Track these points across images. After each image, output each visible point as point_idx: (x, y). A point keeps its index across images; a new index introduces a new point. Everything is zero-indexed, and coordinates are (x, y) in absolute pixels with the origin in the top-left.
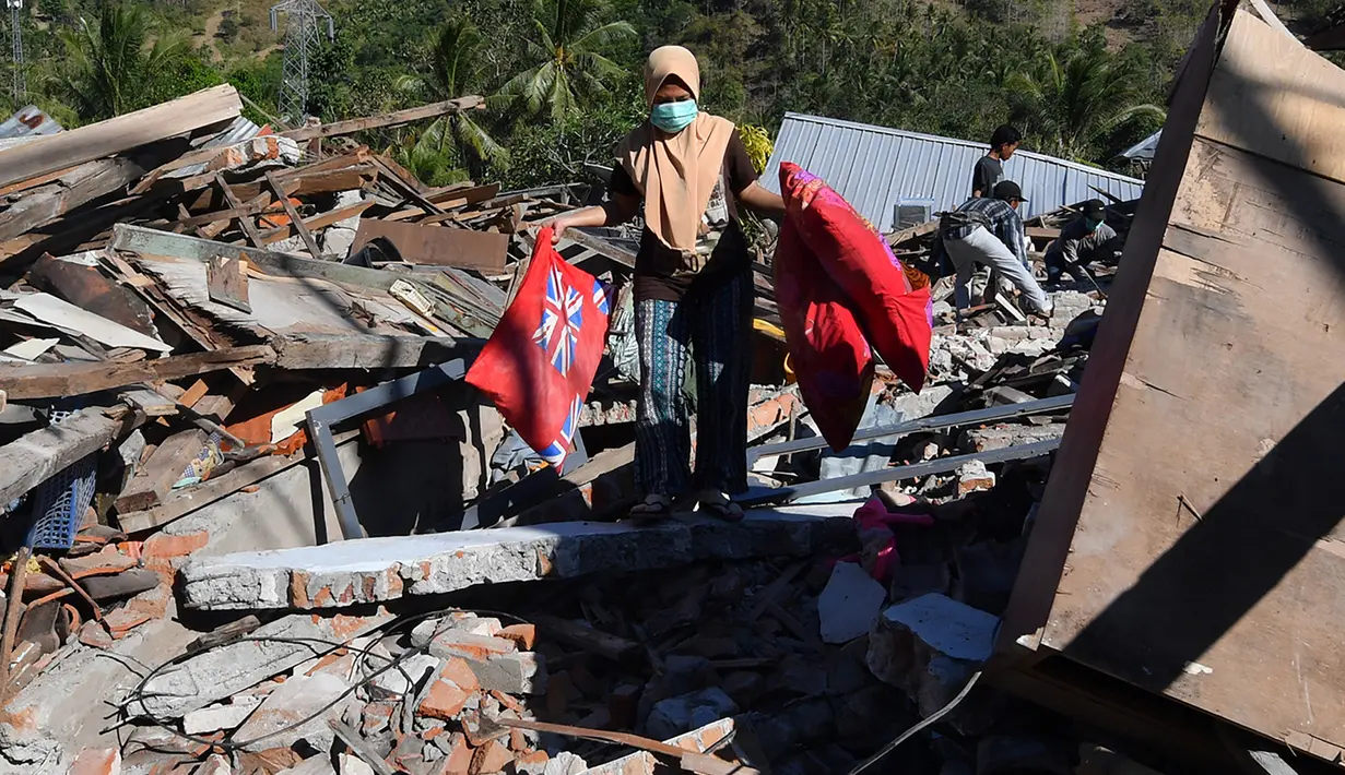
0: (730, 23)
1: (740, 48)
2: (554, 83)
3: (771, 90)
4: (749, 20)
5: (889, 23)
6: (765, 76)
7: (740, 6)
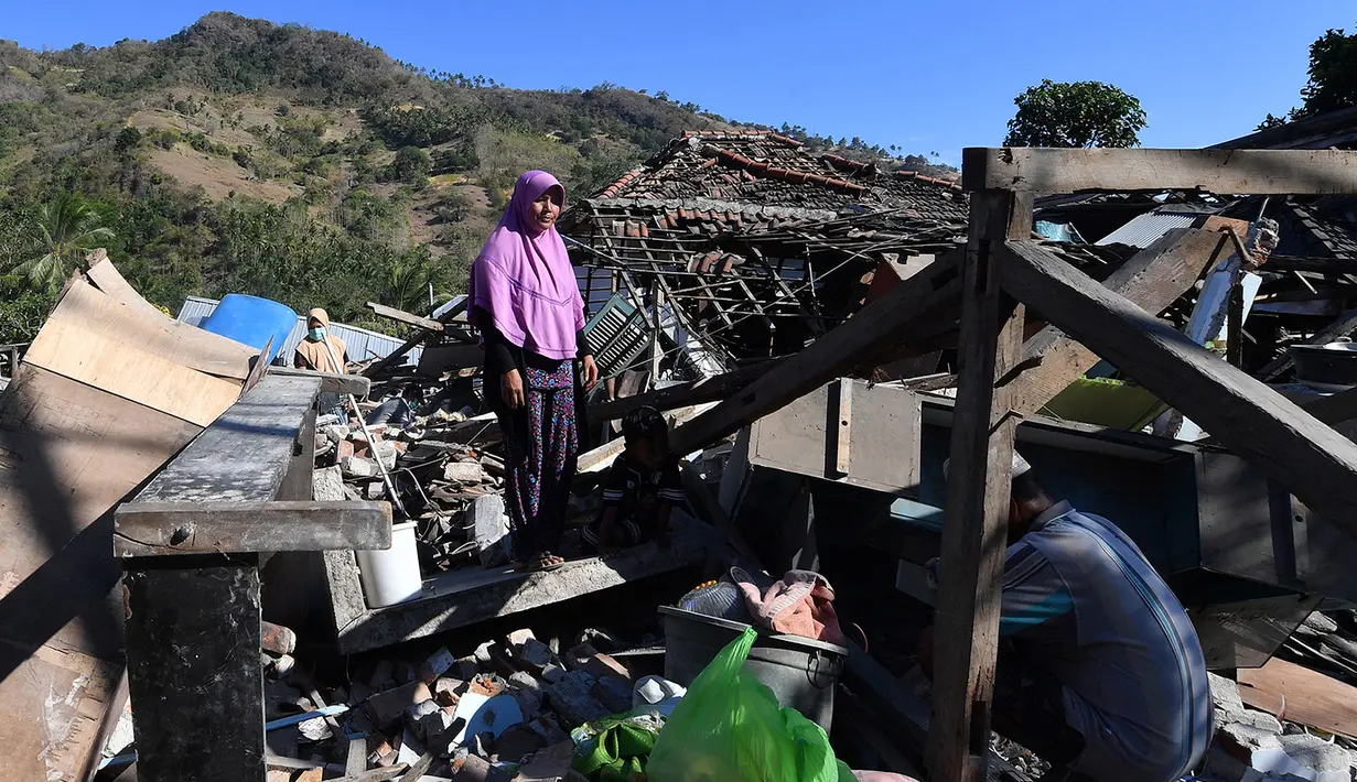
0: (194, 232)
1: (199, 250)
2: (51, 269)
3: (220, 278)
4: (206, 231)
5: (298, 236)
6: (216, 268)
7: (200, 221)
